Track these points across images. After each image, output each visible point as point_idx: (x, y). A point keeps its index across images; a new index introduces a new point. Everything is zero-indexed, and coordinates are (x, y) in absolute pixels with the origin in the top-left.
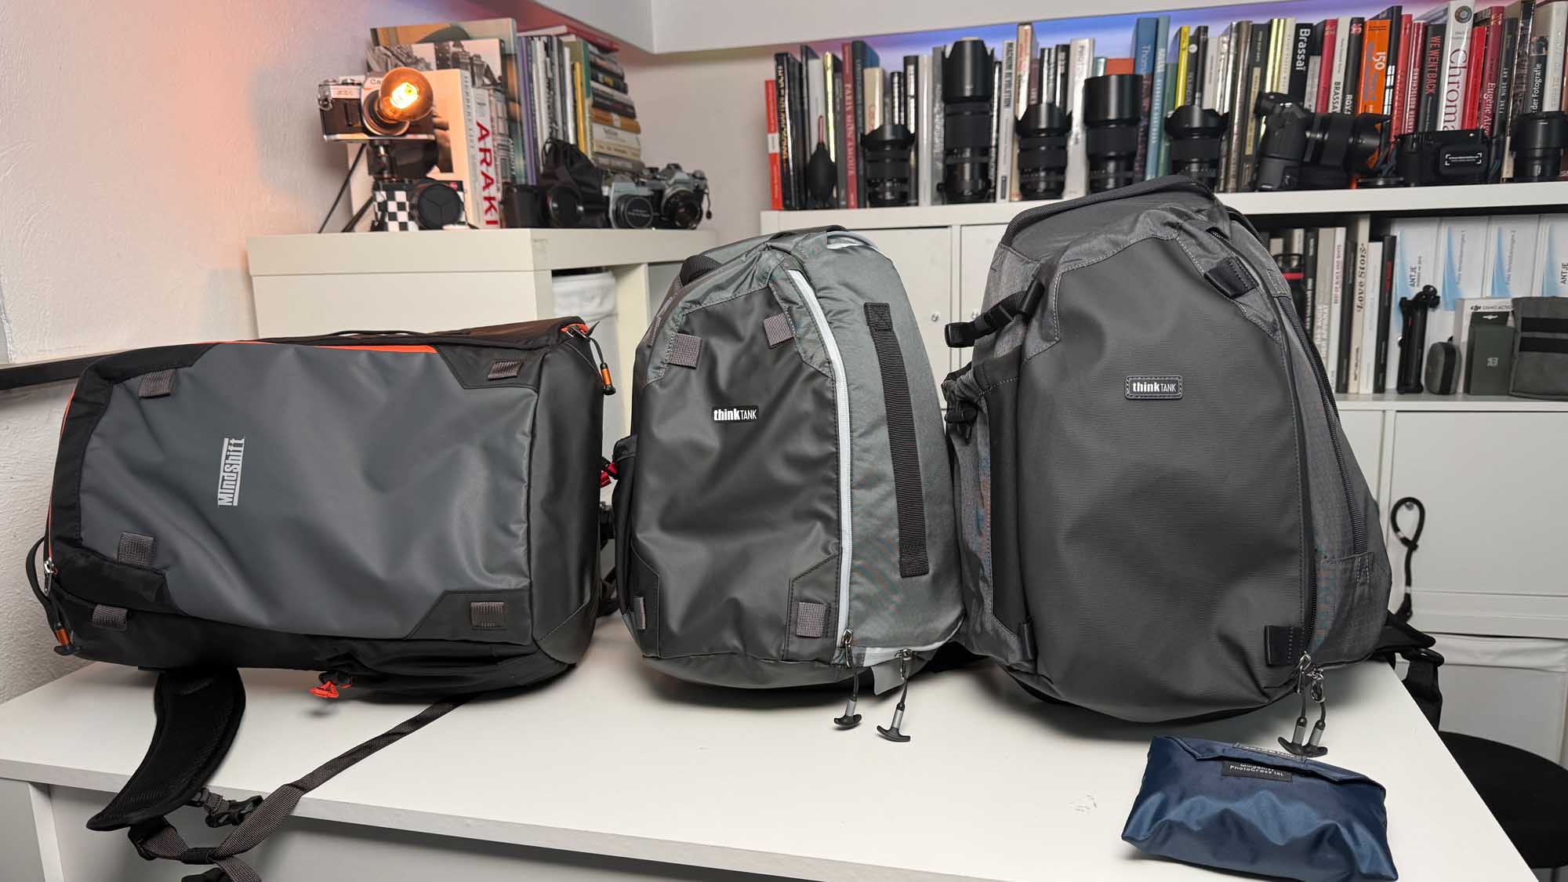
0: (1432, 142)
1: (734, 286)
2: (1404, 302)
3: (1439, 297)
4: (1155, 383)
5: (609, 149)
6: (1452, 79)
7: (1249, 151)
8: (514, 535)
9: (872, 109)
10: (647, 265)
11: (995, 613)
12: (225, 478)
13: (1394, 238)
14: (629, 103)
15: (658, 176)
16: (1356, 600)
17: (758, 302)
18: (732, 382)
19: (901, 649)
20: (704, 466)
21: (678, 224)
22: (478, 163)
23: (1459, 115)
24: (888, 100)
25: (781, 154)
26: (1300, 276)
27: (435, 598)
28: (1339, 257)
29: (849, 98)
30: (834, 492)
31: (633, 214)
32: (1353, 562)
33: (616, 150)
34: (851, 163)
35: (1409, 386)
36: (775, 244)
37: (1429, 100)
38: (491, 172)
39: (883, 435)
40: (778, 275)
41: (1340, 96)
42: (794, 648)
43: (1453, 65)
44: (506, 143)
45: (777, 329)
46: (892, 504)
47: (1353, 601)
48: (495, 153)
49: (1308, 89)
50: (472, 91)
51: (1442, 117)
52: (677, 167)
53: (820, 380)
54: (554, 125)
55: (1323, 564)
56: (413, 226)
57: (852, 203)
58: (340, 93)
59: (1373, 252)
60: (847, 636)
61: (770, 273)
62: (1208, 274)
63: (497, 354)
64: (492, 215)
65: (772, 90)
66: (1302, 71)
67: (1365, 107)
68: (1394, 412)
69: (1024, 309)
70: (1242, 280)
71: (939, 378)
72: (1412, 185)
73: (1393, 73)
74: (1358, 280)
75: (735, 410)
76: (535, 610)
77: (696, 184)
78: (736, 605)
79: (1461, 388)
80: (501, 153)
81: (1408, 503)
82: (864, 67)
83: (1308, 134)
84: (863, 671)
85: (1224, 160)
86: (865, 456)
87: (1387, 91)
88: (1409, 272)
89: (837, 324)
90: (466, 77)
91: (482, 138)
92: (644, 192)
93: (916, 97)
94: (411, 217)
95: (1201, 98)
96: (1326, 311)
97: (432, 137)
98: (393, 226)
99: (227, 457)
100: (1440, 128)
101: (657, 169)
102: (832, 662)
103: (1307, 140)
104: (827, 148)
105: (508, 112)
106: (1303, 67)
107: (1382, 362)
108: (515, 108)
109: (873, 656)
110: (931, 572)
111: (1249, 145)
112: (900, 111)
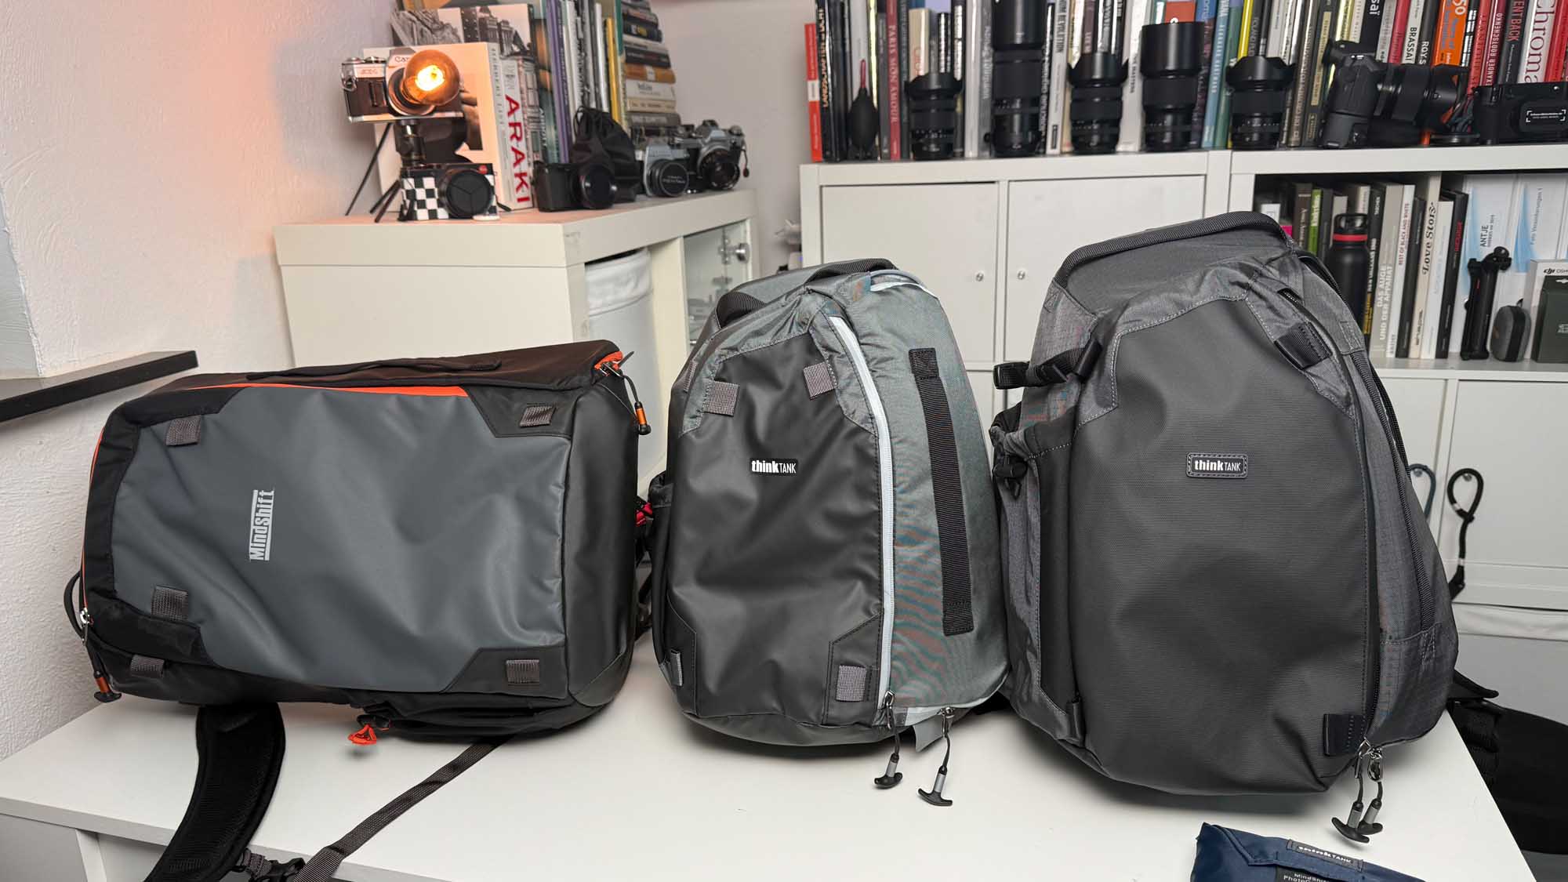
0: (1512, 96)
1: (773, 331)
2: (1473, 265)
3: (1510, 259)
4: (1219, 462)
5: (643, 105)
6: (1538, 26)
7: (1315, 101)
8: (547, 591)
9: (917, 52)
10: (682, 238)
11: (1042, 686)
12: (256, 532)
13: (1466, 196)
14: (663, 52)
15: (694, 135)
16: (1420, 678)
17: (797, 349)
18: (770, 432)
19: (944, 707)
20: (743, 518)
21: (715, 185)
22: (508, 138)
23: (1543, 65)
24: (934, 43)
25: (822, 102)
26: (1364, 237)
27: (471, 655)
28: (1406, 216)
29: (893, 40)
30: (876, 551)
31: (668, 181)
32: (1419, 640)
33: (650, 105)
34: (895, 109)
35: (1473, 351)
36: (816, 288)
37: (1511, 48)
38: (522, 147)
39: (927, 490)
40: (819, 321)
41: (1416, 43)
42: (833, 713)
43: (1539, 10)
44: (536, 115)
45: (817, 378)
46: (936, 561)
47: (1417, 678)
48: (525, 125)
49: (1381, 35)
50: (501, 64)
51: (1524, 66)
52: (713, 124)
53: (863, 436)
54: (586, 88)
55: (1387, 645)
56: (442, 213)
57: (896, 150)
58: (364, 72)
59: (1442, 213)
60: (888, 699)
61: (810, 320)
62: (1280, 343)
63: (530, 397)
64: (523, 191)
65: (813, 31)
66: (1376, 15)
67: (1442, 54)
68: (1457, 381)
69: (1079, 371)
70: (1315, 348)
71: (987, 424)
72: (1489, 142)
73: (1474, 18)
74: (1425, 240)
75: (774, 462)
76: (571, 667)
77: (733, 141)
78: (775, 667)
79: (1528, 355)
80: (532, 126)
81: (1466, 475)
82: (909, 7)
83: (1380, 87)
84: (904, 730)
85: (1288, 111)
86: (907, 510)
87: (1467, 37)
88: (1480, 231)
89: (880, 372)
90: (494, 50)
91: (512, 111)
92: (681, 154)
93: (964, 39)
94: (440, 204)
95: (1266, 45)
96: (1389, 272)
97: (460, 115)
98: (422, 214)
99: (257, 510)
100: (1522, 80)
101: (693, 126)
102: (873, 725)
103: (1379, 93)
104: (869, 94)
105: (538, 81)
106: (1377, 11)
107: (1446, 326)
108: (545, 76)
109: (914, 716)
110: (976, 627)
111: (1316, 95)
112: (946, 55)
